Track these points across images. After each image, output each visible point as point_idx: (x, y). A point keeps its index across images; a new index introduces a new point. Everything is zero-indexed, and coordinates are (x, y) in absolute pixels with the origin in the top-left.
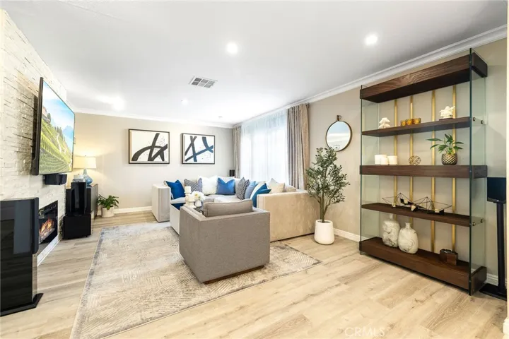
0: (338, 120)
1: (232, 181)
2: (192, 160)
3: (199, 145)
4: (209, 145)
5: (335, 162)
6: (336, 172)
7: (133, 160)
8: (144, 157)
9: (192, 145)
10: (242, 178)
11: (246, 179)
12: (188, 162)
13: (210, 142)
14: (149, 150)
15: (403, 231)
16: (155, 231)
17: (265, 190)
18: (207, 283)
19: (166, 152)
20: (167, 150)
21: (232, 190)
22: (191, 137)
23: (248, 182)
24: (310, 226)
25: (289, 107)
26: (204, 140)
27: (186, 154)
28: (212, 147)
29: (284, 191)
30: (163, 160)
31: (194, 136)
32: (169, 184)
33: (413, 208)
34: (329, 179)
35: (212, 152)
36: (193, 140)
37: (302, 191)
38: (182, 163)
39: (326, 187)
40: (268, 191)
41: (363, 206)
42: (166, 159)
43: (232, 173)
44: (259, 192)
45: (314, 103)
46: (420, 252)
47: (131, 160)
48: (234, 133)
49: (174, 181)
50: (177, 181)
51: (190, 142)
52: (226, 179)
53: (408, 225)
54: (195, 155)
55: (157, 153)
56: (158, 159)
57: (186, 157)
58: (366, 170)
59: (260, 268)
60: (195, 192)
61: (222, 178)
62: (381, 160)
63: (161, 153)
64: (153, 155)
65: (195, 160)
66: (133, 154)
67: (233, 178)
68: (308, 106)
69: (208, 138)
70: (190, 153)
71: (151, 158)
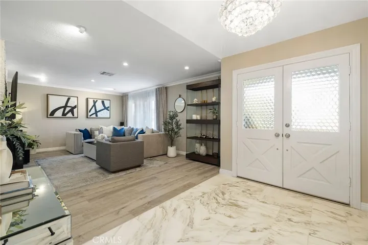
0: (180, 97)
1: (123, 128)
2: (94, 116)
3: (99, 106)
4: (107, 106)
5: (177, 118)
6: (177, 123)
7: (50, 115)
8: (59, 113)
9: (94, 105)
10: (129, 126)
11: (132, 127)
12: (92, 116)
13: (107, 104)
14: (63, 109)
15: (201, 147)
16: (73, 158)
17: (142, 132)
18: (114, 172)
19: (75, 110)
20: (76, 109)
21: (123, 134)
22: (94, 101)
23: (133, 129)
24: (166, 151)
25: (157, 87)
26: (103, 102)
27: (90, 112)
28: (108, 107)
29: (153, 132)
30: (73, 115)
31: (95, 100)
32: (80, 131)
33: (204, 137)
34: (174, 126)
35: (108, 110)
36: (95, 103)
37: (163, 132)
38: (87, 117)
39: (172, 130)
40: (144, 133)
41: (187, 138)
42: (76, 115)
43: (122, 124)
44: (139, 133)
45: (169, 87)
46: (207, 155)
47: (49, 115)
48: (123, 99)
49: (83, 129)
50: (86, 129)
51: (93, 104)
52: (119, 128)
53: (203, 144)
54: (96, 112)
55: (68, 110)
56: (70, 115)
57: (90, 114)
58: (188, 121)
59: (139, 166)
60: (101, 134)
61: (116, 127)
62: (195, 117)
63: (72, 111)
64: (66, 112)
65: (97, 116)
66: (50, 111)
67: (123, 127)
68: (166, 88)
69: (105, 102)
70: (93, 111)
71: (64, 114)
